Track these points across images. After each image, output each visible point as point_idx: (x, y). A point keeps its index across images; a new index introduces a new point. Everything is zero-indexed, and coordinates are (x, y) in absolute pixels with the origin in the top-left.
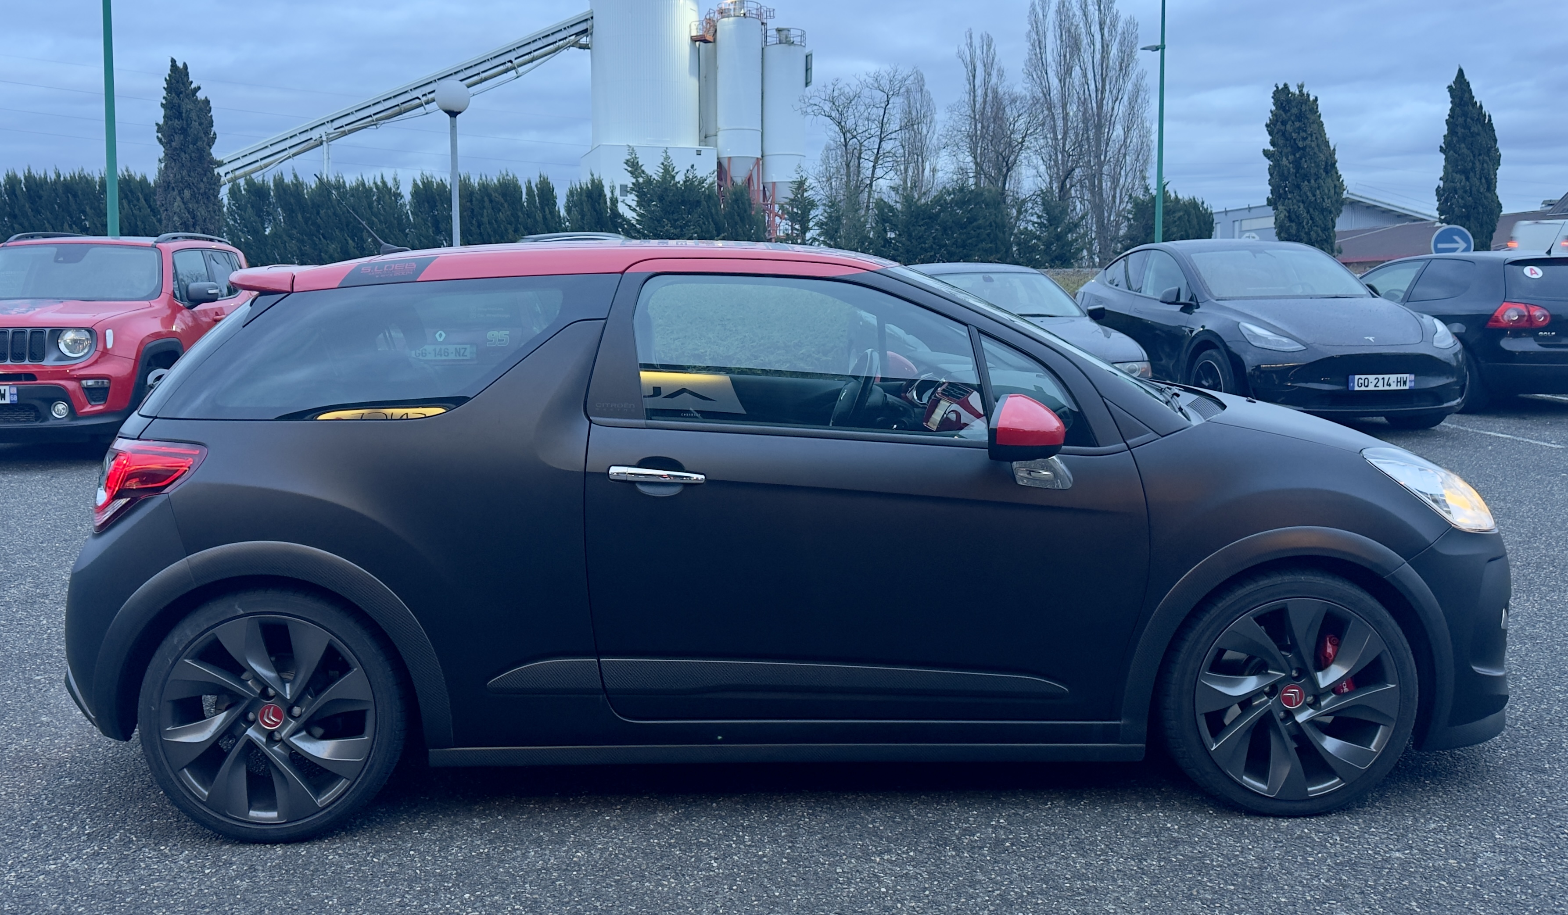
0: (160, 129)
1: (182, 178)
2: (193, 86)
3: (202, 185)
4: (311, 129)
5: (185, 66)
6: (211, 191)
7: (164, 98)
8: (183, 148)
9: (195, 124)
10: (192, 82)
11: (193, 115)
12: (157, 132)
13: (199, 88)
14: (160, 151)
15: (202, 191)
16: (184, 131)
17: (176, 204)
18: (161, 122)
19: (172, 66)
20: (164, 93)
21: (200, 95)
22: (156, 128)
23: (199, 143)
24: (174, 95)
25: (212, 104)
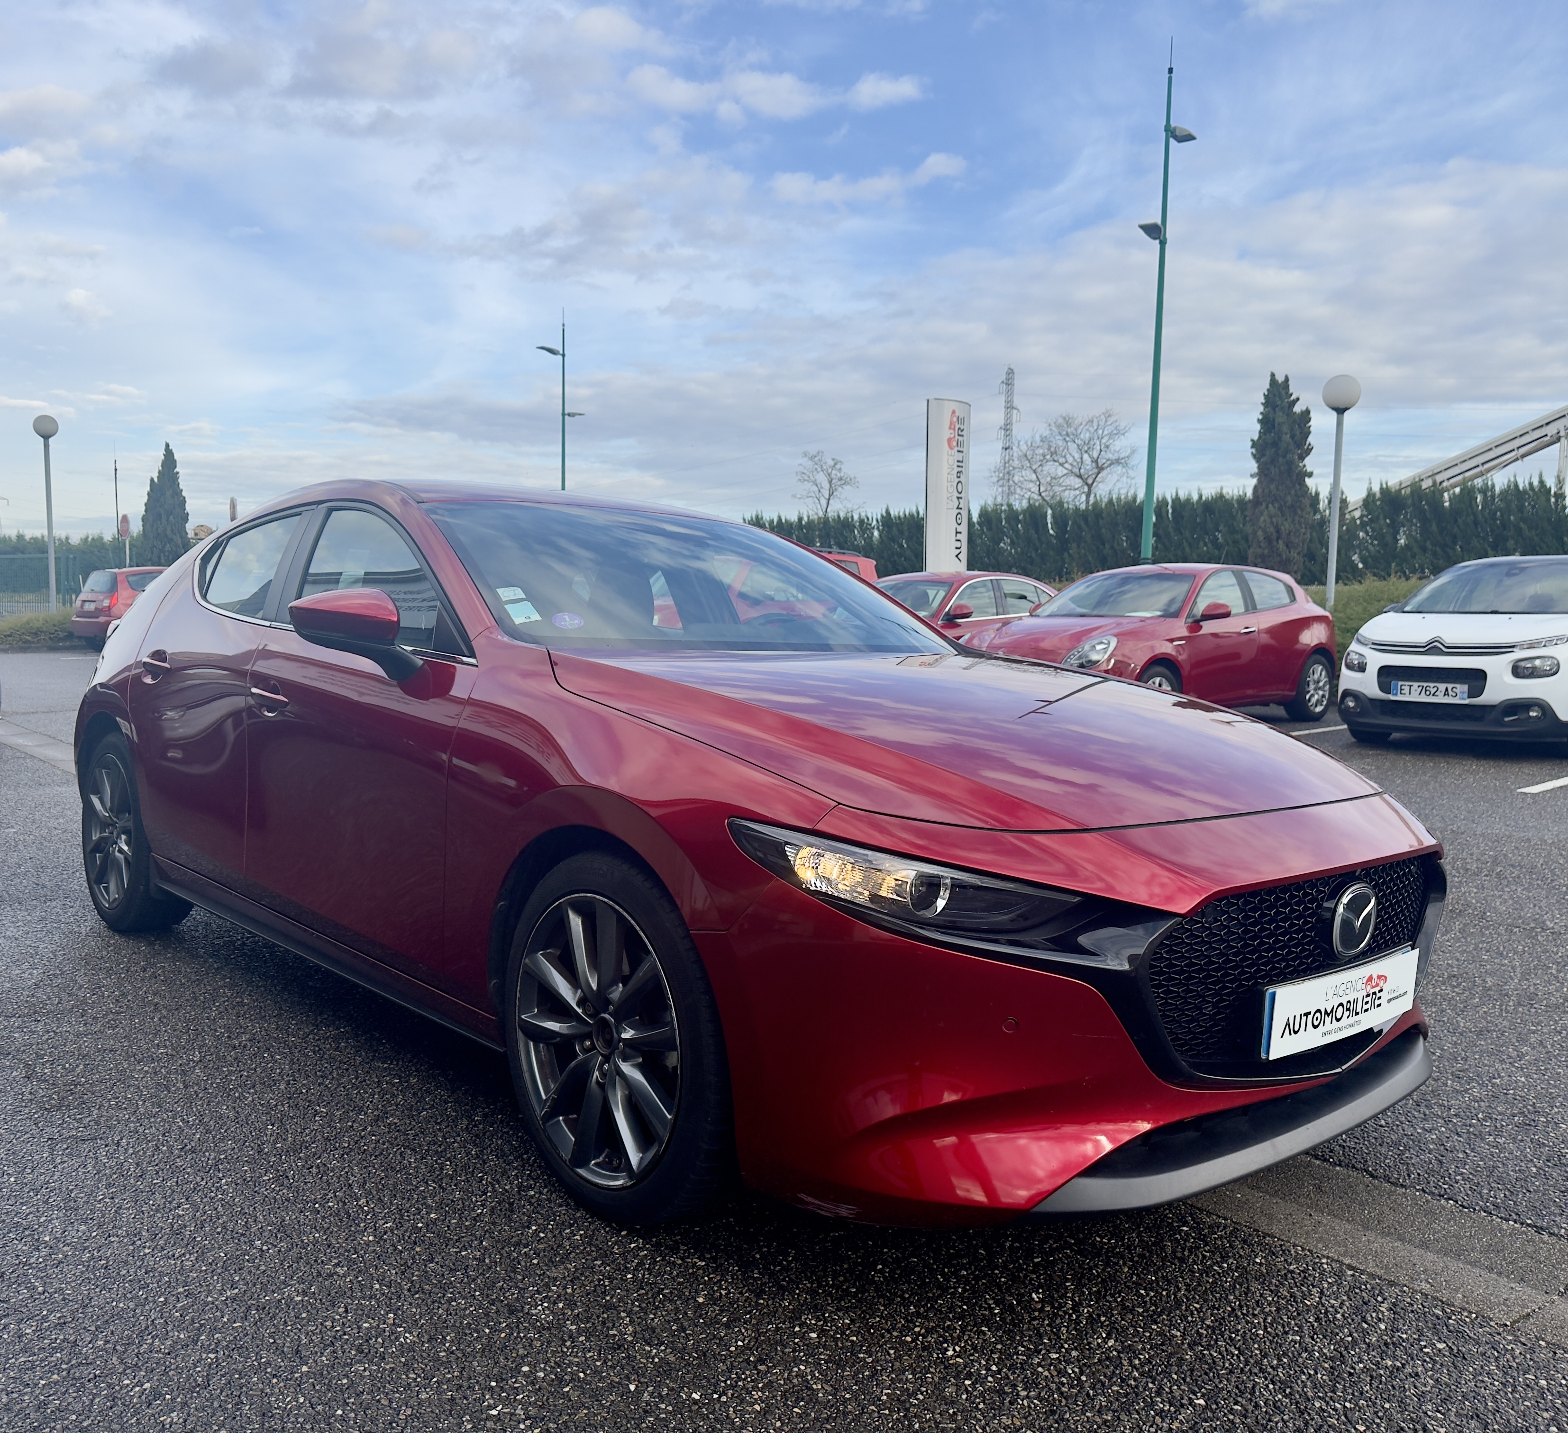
0: (1254, 444)
1: (1270, 492)
2: (1292, 398)
3: (1289, 498)
4: (1547, 424)
5: (1287, 379)
6: (1298, 504)
7: (1262, 413)
8: (1273, 461)
9: (1287, 438)
10: (1291, 395)
11: (1285, 429)
12: (1252, 447)
13: (1298, 399)
14: (1253, 466)
15: (1289, 504)
16: (1275, 444)
17: (1262, 519)
18: (1256, 438)
19: (1271, 380)
20: (1261, 409)
21: (1297, 408)
22: (1250, 444)
23: (1289, 456)
24: (1270, 409)
25: (1312, 415)
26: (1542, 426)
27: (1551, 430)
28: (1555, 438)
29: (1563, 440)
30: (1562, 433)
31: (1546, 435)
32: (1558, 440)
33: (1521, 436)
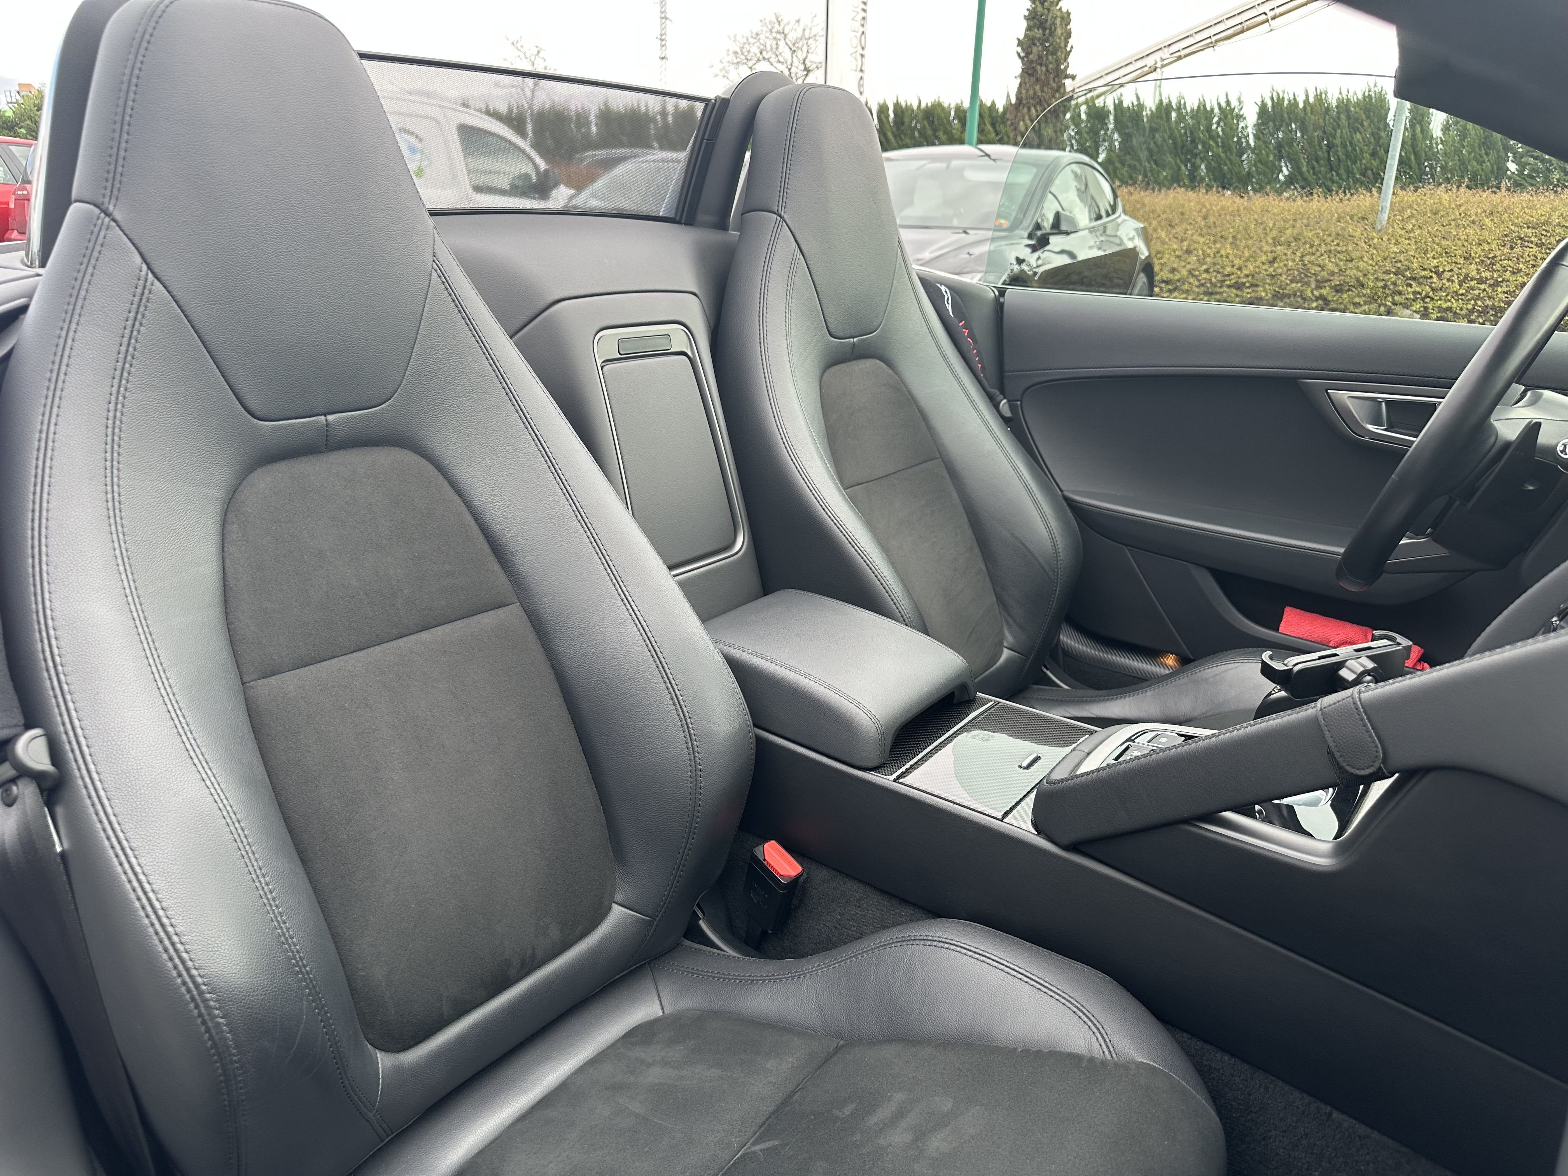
0: (1020, 43)
1: (1032, 94)
3: (1053, 101)
4: (1148, 55)
6: (1062, 108)
7: (1028, 9)
8: (1038, 62)
12: (1018, 46)
14: (1017, 67)
15: (1052, 108)
18: (1022, 35)
22: (1017, 42)
23: (1057, 55)
25: (1072, 16)
26: (1143, 57)
27: (1150, 61)
28: (1152, 69)
29: (1158, 70)
30: (1159, 65)
31: (1146, 66)
32: (1155, 70)
33: (1127, 65)
